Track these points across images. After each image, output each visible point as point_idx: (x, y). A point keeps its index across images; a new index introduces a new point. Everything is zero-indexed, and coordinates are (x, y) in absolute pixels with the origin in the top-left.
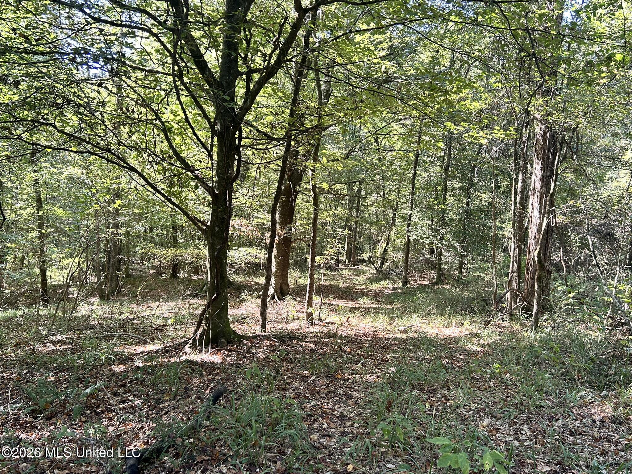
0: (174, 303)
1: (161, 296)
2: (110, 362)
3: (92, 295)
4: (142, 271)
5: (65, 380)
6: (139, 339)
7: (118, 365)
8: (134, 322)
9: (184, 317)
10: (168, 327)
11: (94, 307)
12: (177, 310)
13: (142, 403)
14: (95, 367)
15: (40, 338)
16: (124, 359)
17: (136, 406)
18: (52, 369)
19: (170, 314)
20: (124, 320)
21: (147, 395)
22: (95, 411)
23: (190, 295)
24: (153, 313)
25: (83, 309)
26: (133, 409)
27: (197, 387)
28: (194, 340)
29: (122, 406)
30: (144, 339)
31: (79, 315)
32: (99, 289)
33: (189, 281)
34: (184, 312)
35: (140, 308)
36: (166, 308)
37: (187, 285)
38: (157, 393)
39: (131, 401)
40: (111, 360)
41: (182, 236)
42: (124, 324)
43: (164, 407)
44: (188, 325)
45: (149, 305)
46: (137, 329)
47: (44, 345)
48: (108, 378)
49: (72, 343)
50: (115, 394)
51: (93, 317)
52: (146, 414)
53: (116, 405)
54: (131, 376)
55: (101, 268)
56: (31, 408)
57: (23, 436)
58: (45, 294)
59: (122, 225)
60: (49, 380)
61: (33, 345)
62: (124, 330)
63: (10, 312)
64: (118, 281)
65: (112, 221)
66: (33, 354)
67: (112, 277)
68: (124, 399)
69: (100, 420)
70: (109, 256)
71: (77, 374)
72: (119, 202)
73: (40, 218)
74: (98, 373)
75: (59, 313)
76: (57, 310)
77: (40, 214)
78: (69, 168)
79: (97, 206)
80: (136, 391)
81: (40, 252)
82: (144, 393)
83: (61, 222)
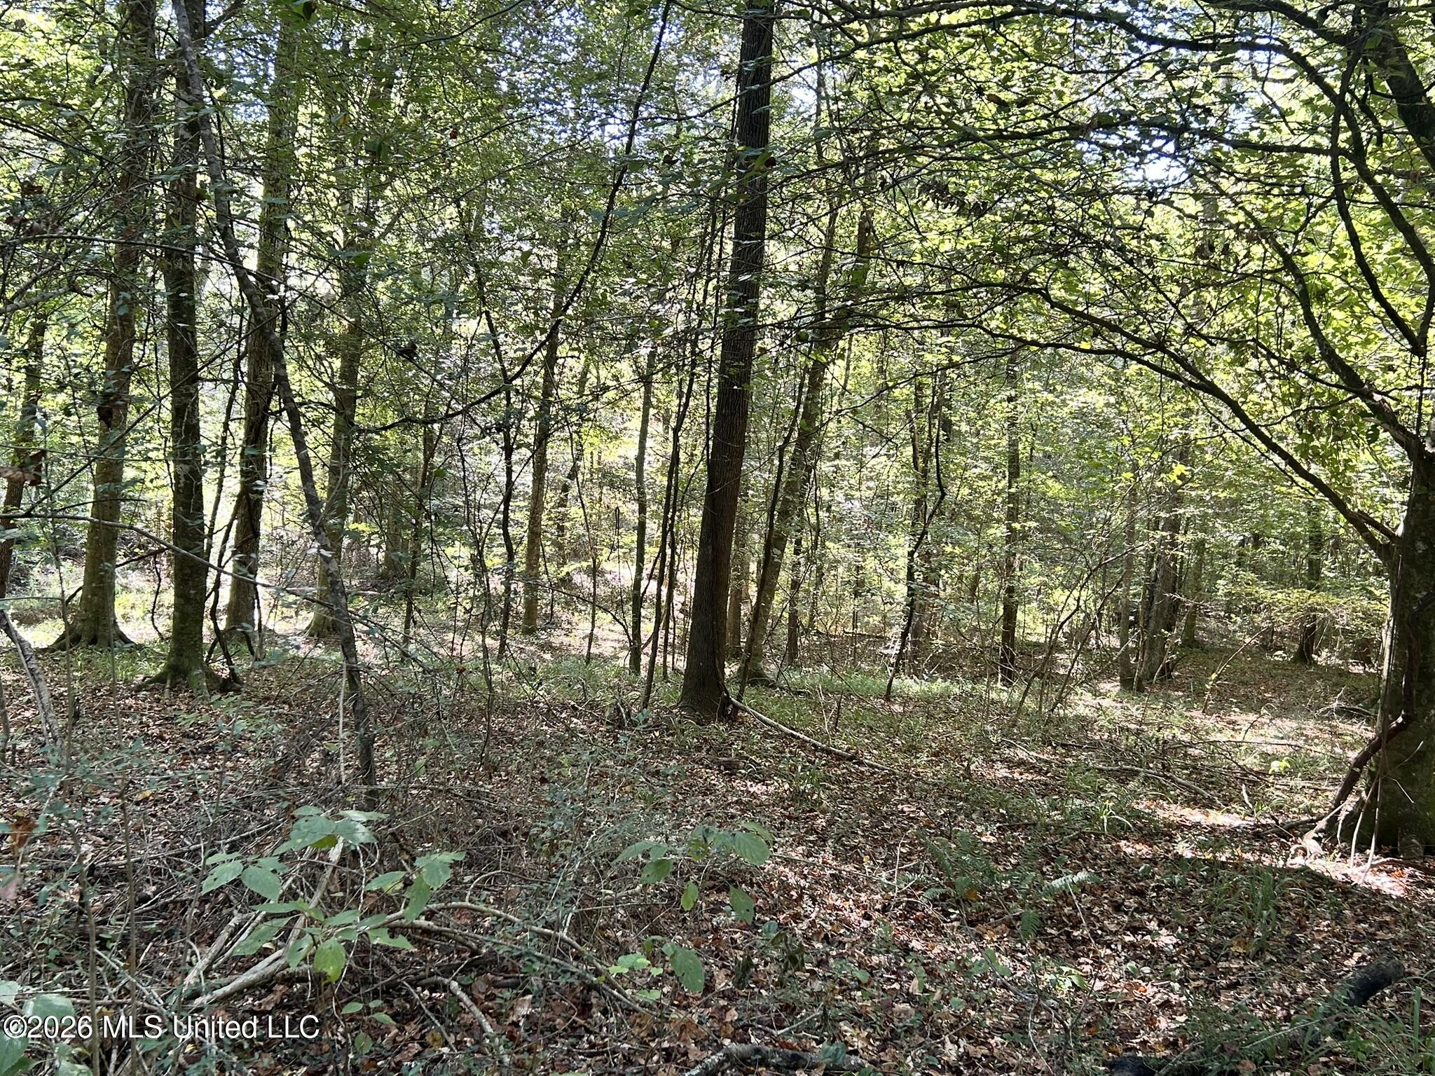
0: (1295, 725)
1: (1264, 702)
2: (1119, 830)
3: (1106, 674)
4: (1226, 637)
5: (1018, 848)
6: (1197, 793)
7: (1137, 842)
8: (1190, 751)
9: (1315, 762)
10: (1271, 779)
11: (1106, 703)
12: (1301, 743)
13: (1176, 945)
14: (1082, 835)
15: (985, 748)
16: (1154, 833)
17: (1161, 950)
18: (995, 818)
19: (1281, 749)
20: (1165, 742)
21: (1192, 930)
22: (1068, 934)
23: (1340, 711)
24: (1239, 738)
25: (1082, 704)
26: (1153, 953)
27: (1320, 942)
28: (1333, 822)
29: (1129, 938)
30: (1207, 794)
31: (1070, 713)
32: (1122, 665)
33: (1340, 675)
34: (1319, 750)
35: (1210, 722)
36: (1272, 731)
37: (1336, 685)
38: (1216, 932)
39: (1149, 932)
40: (1122, 829)
41: (1334, 562)
42: (1164, 753)
43: (1227, 971)
44: (1325, 783)
45: (1233, 718)
46: (1195, 768)
47: (990, 762)
48: (1108, 866)
49: (1047, 772)
50: (1118, 908)
51: (1101, 723)
52: (1181, 974)
53: (1115, 933)
54: (1160, 875)
55: (1132, 618)
56: (940, 891)
57: (916, 944)
58: (1007, 658)
59: (1187, 525)
60: (984, 839)
61: (969, 760)
62: (1163, 765)
63: (939, 686)
64: (1163, 651)
65: (1163, 514)
66: (965, 778)
67: (1152, 640)
68: (1137, 924)
69: (1076, 957)
70: (1151, 592)
71: (1044, 840)
72: (1179, 469)
73: (1012, 498)
74: (1089, 850)
75: (1030, 703)
76: (1025, 694)
77: (1013, 490)
78: (1081, 392)
79: (1130, 475)
80: (1166, 913)
81: (1006, 569)
82: (1184, 923)
83: (1057, 508)
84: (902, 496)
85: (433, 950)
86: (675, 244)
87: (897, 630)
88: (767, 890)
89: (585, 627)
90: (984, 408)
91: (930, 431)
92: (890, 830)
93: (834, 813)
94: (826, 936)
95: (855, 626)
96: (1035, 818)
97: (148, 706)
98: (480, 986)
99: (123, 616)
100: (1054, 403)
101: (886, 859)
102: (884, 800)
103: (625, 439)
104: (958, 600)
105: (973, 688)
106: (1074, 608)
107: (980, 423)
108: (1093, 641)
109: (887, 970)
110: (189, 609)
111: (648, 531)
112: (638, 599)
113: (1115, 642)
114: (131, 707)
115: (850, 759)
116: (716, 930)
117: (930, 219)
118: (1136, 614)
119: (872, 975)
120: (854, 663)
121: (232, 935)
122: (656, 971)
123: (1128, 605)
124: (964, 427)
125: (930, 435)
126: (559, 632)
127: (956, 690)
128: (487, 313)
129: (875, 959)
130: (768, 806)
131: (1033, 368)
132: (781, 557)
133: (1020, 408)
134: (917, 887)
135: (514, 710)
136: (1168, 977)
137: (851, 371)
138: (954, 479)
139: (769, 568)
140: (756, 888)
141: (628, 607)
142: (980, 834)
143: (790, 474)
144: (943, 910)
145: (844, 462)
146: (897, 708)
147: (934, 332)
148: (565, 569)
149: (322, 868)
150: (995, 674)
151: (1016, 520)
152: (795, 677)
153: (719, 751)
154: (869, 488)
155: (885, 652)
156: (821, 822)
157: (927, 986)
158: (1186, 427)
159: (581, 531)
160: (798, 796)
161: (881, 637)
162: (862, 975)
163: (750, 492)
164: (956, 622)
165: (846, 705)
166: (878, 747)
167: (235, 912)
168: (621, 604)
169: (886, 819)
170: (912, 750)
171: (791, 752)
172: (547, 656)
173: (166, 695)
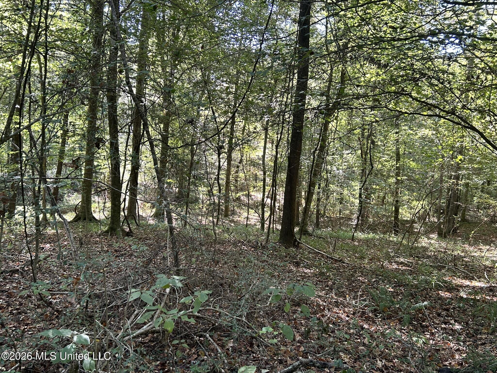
1: (492, 242)
2: (438, 287)
3: (432, 232)
4: (477, 218)
5: (402, 293)
6: (467, 274)
7: (445, 291)
8: (464, 259)
10: (496, 270)
11: (432, 242)
13: (461, 329)
14: (425, 289)
15: (388, 257)
16: (450, 288)
17: (456, 330)
18: (393, 282)
20: (455, 256)
21: (467, 324)
22: (421, 324)
24: (483, 255)
25: (424, 242)
26: (453, 331)
29: (443, 326)
30: (471, 275)
31: (420, 245)
32: (438, 228)
35: (471, 249)
36: (496, 252)
38: (476, 324)
39: (451, 324)
40: (440, 287)
42: (455, 260)
43: (481, 339)
45: (480, 247)
46: (466, 265)
47: (391, 263)
48: (435, 300)
49: (411, 266)
50: (439, 315)
51: (431, 249)
52: (463, 339)
53: (438, 324)
54: (455, 304)
55: (442, 211)
56: (374, 308)
57: (366, 326)
58: (396, 225)
59: (462, 177)
60: (389, 290)
61: (383, 262)
62: (454, 264)
63: (371, 235)
64: (454, 223)
65: (453, 174)
66: (382, 268)
67: (449, 219)
68: (446, 321)
69: (424, 332)
70: (449, 202)
71: (411, 290)
72: (460, 157)
73: (398, 168)
74: (428, 294)
75: (404, 242)
76: (403, 239)
77: (398, 165)
78: (423, 130)
79: (441, 160)
80: (457, 317)
81: (395, 194)
82: (464, 321)
83: (414, 172)
84: (357, 168)
85: (199, 324)
86: (276, 82)
87: (355, 216)
88: (312, 306)
89: (245, 214)
90: (387, 136)
91: (367, 145)
92: (355, 286)
93: (335, 280)
94: (334, 322)
95: (340, 214)
96: (408, 282)
97: (103, 240)
98: (216, 336)
99: (94, 211)
100: (412, 134)
101: (354, 296)
102: (352, 275)
103: (258, 149)
104: (378, 205)
105: (384, 236)
106: (421, 208)
107: (385, 141)
108: (427, 219)
109: (356, 335)
110: (116, 208)
111: (266, 181)
112: (263, 205)
113: (436, 220)
114: (98, 241)
115: (340, 261)
116: (295, 319)
117: (367, 69)
118: (443, 210)
119: (351, 337)
120: (340, 227)
121: (135, 317)
122: (276, 333)
123: (440, 207)
124: (379, 143)
125: (367, 146)
126: (236, 216)
127: (378, 237)
128: (212, 107)
129: (352, 331)
130: (311, 277)
131: (405, 122)
132: (314, 190)
133: (400, 136)
134: (365, 306)
135: (222, 242)
136: (458, 340)
137: (338, 124)
138: (376, 162)
139: (310, 194)
140: (308, 305)
141: (260, 207)
142: (388, 288)
143: (317, 161)
144: (375, 315)
145: (336, 156)
146: (356, 243)
147: (369, 109)
148: (238, 195)
149: (164, 295)
150: (391, 231)
151: (399, 176)
152: (319, 232)
153: (294, 258)
154: (345, 165)
155: (351, 223)
156: (330, 283)
157: (370, 341)
158: (462, 142)
159: (243, 181)
160: (322, 274)
161: (349, 218)
162: (347, 336)
163: (302, 167)
164: (377, 213)
165: (338, 242)
166: (350, 257)
167: (136, 309)
168: (257, 207)
169: (354, 282)
170: (362, 258)
171: (318, 258)
172: (233, 224)
173: (109, 237)
